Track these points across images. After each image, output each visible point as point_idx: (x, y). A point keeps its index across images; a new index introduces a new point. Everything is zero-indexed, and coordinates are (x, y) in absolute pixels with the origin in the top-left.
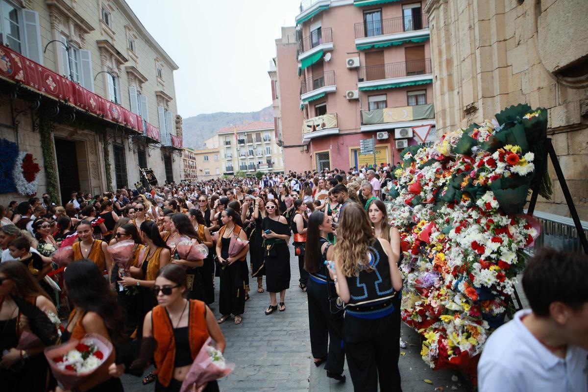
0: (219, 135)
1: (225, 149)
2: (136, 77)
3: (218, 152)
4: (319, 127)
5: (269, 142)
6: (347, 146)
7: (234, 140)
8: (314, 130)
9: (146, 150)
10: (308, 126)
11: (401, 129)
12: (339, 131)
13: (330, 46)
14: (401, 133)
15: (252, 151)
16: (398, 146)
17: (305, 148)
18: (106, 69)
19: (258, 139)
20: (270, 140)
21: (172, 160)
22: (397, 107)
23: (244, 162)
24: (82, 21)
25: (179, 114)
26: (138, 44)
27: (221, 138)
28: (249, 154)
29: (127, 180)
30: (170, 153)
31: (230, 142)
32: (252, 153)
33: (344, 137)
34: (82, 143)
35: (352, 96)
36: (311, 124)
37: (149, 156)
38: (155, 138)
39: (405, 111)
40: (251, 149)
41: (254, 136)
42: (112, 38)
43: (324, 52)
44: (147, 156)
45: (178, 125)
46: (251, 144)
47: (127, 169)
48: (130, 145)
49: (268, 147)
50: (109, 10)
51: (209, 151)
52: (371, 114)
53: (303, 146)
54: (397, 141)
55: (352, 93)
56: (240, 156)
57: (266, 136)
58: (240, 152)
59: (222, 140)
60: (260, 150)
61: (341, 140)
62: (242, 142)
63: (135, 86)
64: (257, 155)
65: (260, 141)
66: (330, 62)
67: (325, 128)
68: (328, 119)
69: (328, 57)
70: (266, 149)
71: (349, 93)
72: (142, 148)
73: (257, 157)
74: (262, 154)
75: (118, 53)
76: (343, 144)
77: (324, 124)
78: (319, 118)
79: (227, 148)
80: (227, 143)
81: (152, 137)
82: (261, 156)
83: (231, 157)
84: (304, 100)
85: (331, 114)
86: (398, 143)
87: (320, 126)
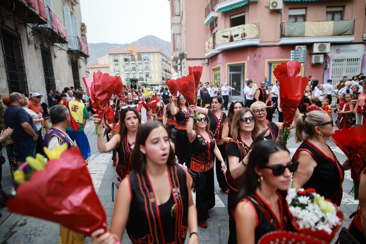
0: (109, 54)
1: (114, 65)
3: (109, 67)
4: (238, 37)
5: (147, 61)
6: (264, 58)
7: (121, 58)
8: (232, 40)
9: (52, 48)
10: (224, 36)
11: (319, 44)
12: (260, 42)
14: (319, 47)
15: (135, 68)
16: (315, 60)
17: (206, 61)
19: (140, 59)
20: (148, 60)
21: (79, 66)
22: (319, 21)
23: (128, 75)
25: (83, 22)
27: (111, 56)
28: (132, 70)
29: (27, 82)
30: (76, 58)
31: (117, 60)
32: (134, 69)
33: (263, 49)
35: (276, 6)
36: (228, 34)
37: (55, 57)
38: (62, 34)
39: (326, 26)
40: (134, 66)
41: (136, 57)
44: (53, 57)
45: (83, 33)
46: (134, 62)
47: (26, 68)
48: (29, 36)
49: (147, 65)
51: (101, 67)
52: (293, 26)
53: (204, 59)
54: (313, 56)
55: (276, 3)
56: (125, 71)
57: (145, 57)
58: (125, 68)
59: (112, 58)
60: (141, 67)
61: (258, 52)
62: (126, 60)
64: (138, 71)
65: (141, 60)
67: (245, 38)
68: (251, 28)
70: (145, 67)
71: (273, 3)
72: (46, 45)
73: (139, 72)
74: (142, 71)
76: (260, 56)
77: (244, 34)
78: (239, 28)
79: (115, 64)
80: (116, 61)
81: (59, 33)
82: (142, 72)
83: (119, 71)
84: (220, 10)
85: (253, 24)
86: (315, 57)
87: (240, 36)
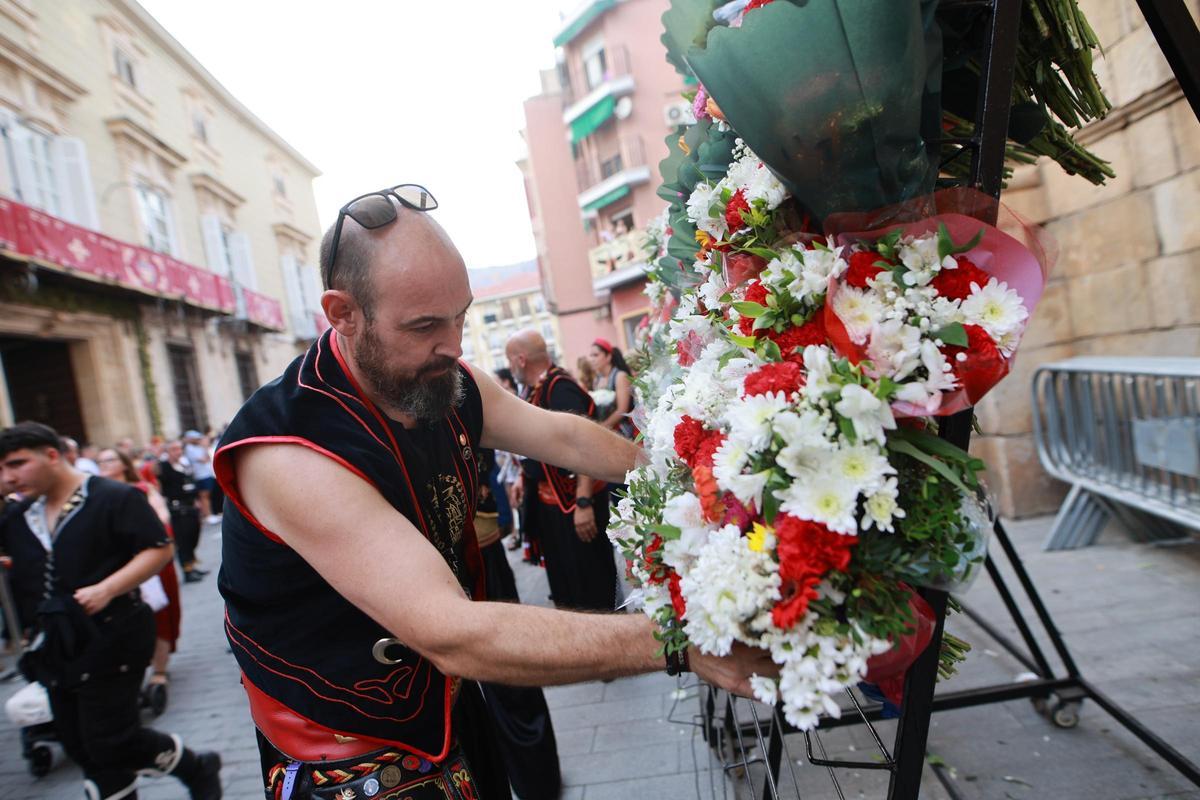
2: (215, 195)
4: (622, 261)
7: (475, 318)
8: (613, 268)
9: (256, 348)
10: (601, 262)
13: (626, 83)
17: (605, 312)
18: (132, 180)
19: (525, 311)
23: (499, 360)
24: (54, 74)
26: (220, 126)
34: (81, 342)
36: (604, 256)
38: (267, 321)
41: (515, 306)
42: (145, 113)
43: (615, 99)
46: (510, 321)
48: (211, 339)
50: (132, 54)
53: (599, 307)
58: (489, 340)
62: (490, 319)
63: (215, 215)
66: (630, 117)
67: (634, 261)
68: (638, 239)
69: (624, 108)
72: (244, 347)
75: (161, 144)
77: (630, 252)
78: (622, 241)
81: (261, 322)
84: (587, 207)
87: (625, 258)
